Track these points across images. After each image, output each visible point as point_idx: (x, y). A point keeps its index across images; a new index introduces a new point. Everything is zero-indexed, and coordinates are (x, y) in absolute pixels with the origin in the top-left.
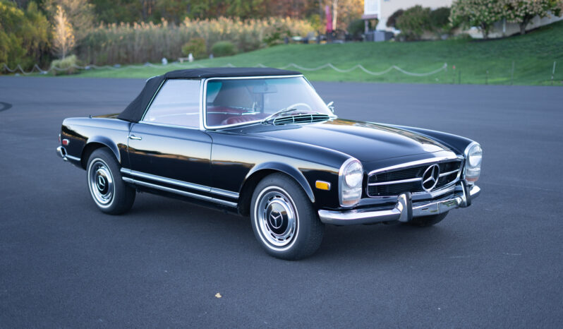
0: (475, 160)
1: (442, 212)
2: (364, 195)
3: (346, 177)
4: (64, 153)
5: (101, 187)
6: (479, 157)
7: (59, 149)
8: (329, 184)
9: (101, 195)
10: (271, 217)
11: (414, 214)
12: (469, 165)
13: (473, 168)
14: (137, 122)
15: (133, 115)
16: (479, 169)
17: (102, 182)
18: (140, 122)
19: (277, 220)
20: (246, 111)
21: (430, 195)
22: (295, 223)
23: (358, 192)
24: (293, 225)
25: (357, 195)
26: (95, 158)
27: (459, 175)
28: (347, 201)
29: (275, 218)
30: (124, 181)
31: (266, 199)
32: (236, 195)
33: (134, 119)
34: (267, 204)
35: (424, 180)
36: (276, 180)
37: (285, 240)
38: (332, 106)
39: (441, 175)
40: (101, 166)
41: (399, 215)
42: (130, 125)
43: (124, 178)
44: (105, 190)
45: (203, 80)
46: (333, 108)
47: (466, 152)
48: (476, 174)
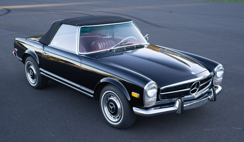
0: (219, 74)
1: (200, 106)
2: (158, 99)
3: (148, 91)
4: (15, 55)
5: (31, 75)
6: (222, 72)
7: (13, 52)
8: (139, 95)
9: (31, 79)
10: (110, 107)
11: (185, 109)
12: (216, 76)
13: (218, 78)
14: (47, 45)
15: (45, 41)
16: (222, 78)
17: (32, 73)
18: (49, 45)
19: (112, 108)
20: (105, 36)
21: (194, 97)
22: (121, 111)
23: (155, 99)
24: (120, 112)
25: (154, 100)
26: (28, 61)
27: (210, 83)
28: (148, 104)
29: (111, 107)
30: (41, 74)
31: (107, 97)
32: (93, 92)
33: (46, 43)
34: (108, 99)
35: (191, 89)
36: (112, 88)
37: (117, 119)
38: (148, 36)
39: (200, 85)
40: (31, 65)
41: (176, 110)
42: (43, 46)
43: (41, 73)
44: (33, 77)
45: (78, 27)
46: (148, 37)
47: (215, 69)
48: (220, 81)
